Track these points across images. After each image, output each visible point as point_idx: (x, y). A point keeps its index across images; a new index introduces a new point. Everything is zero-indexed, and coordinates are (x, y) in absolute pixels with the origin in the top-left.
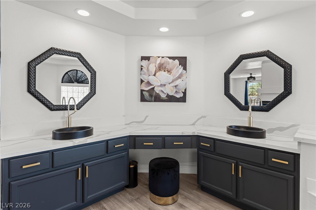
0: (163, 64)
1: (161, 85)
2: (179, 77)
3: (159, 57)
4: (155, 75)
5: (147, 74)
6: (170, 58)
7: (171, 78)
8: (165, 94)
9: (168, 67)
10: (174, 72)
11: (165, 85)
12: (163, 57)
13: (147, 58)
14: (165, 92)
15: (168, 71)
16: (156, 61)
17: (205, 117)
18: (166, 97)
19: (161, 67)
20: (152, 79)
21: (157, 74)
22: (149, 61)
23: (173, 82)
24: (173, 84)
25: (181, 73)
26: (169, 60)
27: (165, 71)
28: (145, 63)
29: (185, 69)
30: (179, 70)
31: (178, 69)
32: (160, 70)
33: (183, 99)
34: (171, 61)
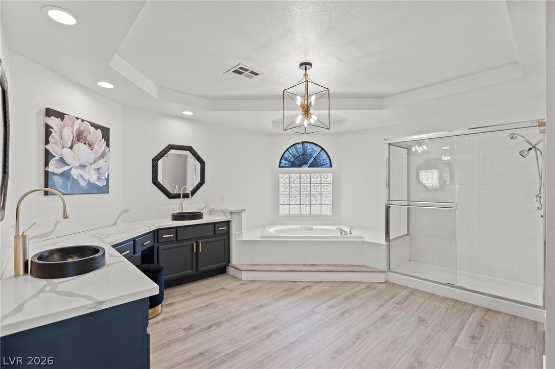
0: (82, 132)
1: (83, 167)
2: (103, 156)
3: (78, 119)
4: (71, 148)
5: (59, 144)
6: (93, 125)
7: (92, 156)
8: (86, 180)
9: (90, 138)
10: (96, 146)
11: (85, 166)
12: (83, 120)
13: (61, 116)
14: (86, 178)
15: (90, 145)
16: (73, 124)
17: (126, 211)
18: (87, 185)
19: (80, 137)
20: (67, 153)
21: (74, 146)
22: (62, 119)
23: (95, 162)
24: (95, 166)
25: (104, 150)
26: (90, 126)
27: (85, 144)
28: (53, 122)
29: (108, 145)
30: (101, 146)
31: (101, 143)
32: (78, 140)
33: (105, 190)
34: (92, 129)
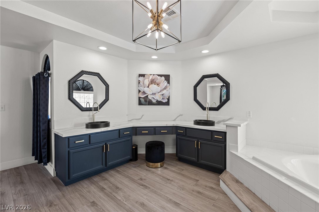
0: (154, 80)
1: (153, 94)
2: (165, 88)
3: (151, 75)
4: (148, 87)
5: (143, 86)
6: (159, 75)
7: (159, 89)
8: (155, 100)
9: (157, 81)
10: (161, 85)
11: (155, 94)
12: (153, 75)
13: (143, 76)
14: (155, 99)
15: (158, 85)
16: (149, 77)
17: (182, 115)
18: (156, 102)
19: (152, 82)
20: (146, 90)
21: (150, 86)
22: (144, 77)
23: (160, 91)
24: (161, 93)
25: (166, 85)
26: (158, 77)
27: (155, 84)
28: (141, 79)
29: (169, 83)
30: (164, 84)
31: (164, 83)
32: (152, 83)
33: (167, 103)
34: (159, 77)
